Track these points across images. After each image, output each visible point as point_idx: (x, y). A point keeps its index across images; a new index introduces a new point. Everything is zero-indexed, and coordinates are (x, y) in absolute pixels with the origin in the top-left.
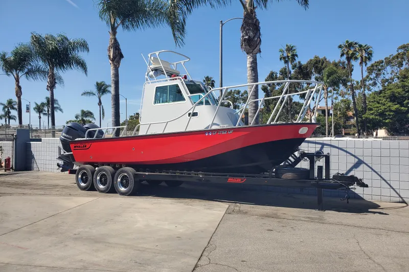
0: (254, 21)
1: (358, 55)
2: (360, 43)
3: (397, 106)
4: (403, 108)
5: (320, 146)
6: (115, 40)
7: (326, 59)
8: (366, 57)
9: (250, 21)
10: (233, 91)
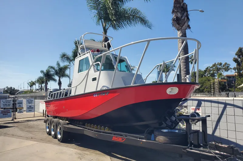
0: (182, 5)
5: (223, 106)
9: (178, 5)
10: (216, 64)
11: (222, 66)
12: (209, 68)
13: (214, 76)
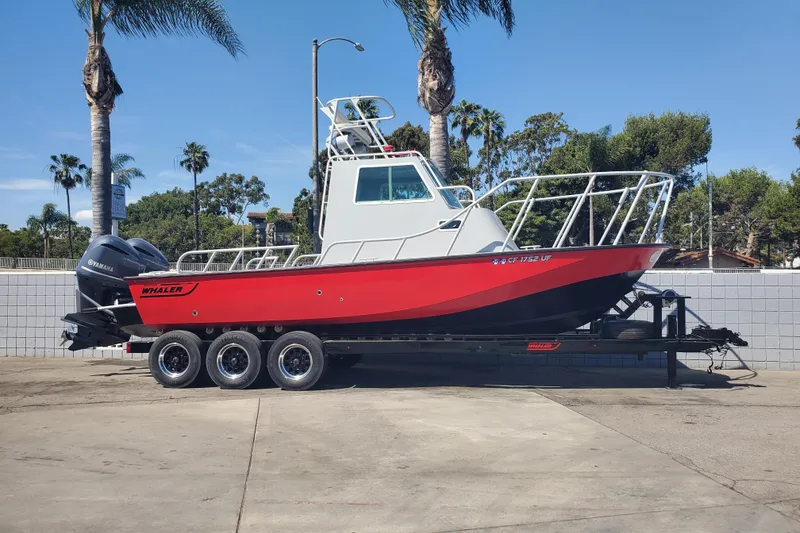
1: (482, 127)
2: (485, 107)
3: (543, 218)
4: (550, 221)
6: (103, 51)
7: (421, 130)
8: (493, 132)
10: (228, 176)
11: (244, 184)
12: (206, 187)
13: (219, 213)
